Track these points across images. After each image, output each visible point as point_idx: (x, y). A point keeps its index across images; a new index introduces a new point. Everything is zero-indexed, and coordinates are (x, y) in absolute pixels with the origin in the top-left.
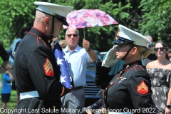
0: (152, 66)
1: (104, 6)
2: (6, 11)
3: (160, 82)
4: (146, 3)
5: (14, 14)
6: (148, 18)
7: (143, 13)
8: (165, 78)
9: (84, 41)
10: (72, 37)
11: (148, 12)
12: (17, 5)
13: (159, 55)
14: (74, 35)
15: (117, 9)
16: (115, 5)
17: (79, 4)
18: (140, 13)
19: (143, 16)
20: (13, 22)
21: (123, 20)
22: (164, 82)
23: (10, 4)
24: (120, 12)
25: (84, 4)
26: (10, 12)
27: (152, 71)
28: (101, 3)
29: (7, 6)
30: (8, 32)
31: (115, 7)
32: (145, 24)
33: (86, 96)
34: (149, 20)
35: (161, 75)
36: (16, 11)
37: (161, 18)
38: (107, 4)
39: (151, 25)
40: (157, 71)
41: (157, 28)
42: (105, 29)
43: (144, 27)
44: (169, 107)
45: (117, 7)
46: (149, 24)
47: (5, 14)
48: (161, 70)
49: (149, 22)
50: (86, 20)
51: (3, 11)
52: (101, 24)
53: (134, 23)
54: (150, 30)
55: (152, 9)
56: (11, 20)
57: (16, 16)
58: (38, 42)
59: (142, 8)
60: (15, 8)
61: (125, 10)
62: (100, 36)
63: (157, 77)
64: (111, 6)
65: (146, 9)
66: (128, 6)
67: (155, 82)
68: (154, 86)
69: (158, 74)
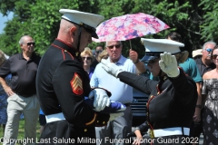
1: (157, 6)
4: (208, 0)
6: (210, 18)
7: (205, 12)
9: (131, 51)
10: (114, 48)
11: (211, 11)
12: (55, 10)
14: (117, 46)
15: (173, 9)
16: (171, 4)
17: (127, 5)
18: (202, 13)
19: (205, 16)
21: (181, 21)
23: (48, 9)
24: (177, 12)
27: (210, 82)
28: (153, 3)
31: (170, 8)
32: (208, 25)
34: (212, 20)
38: (161, 4)
39: (215, 26)
40: (216, 81)
42: (159, 34)
43: (206, 29)
45: (173, 7)
49: (213, 22)
51: (40, 18)
52: (154, 32)
53: (195, 24)
54: (213, 33)
55: (215, 7)
56: (49, 27)
57: (54, 23)
58: (64, 55)
59: (203, 6)
60: (53, 13)
61: (183, 10)
63: (216, 88)
64: (165, 7)
65: (207, 7)
66: (186, 5)
67: (214, 95)
68: (212, 100)
69: (217, 85)
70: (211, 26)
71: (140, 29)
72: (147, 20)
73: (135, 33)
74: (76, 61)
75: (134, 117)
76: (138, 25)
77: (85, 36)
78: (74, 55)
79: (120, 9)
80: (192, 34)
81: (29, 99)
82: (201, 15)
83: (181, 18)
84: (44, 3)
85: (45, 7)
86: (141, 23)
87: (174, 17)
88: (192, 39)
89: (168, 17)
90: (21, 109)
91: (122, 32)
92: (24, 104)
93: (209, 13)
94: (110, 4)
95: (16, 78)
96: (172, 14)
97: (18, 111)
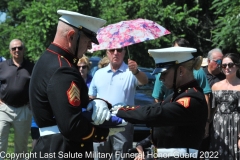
1: (165, 10)
2: (38, 20)
3: (230, 108)
4: (220, 4)
5: (48, 24)
6: (223, 23)
7: (216, 17)
8: (236, 102)
10: (116, 52)
11: (223, 15)
12: (52, 12)
13: (227, 74)
14: (119, 50)
15: (181, 13)
16: (180, 8)
17: (132, 8)
18: (213, 17)
19: (216, 21)
20: (47, 34)
21: (190, 27)
23: (43, 11)
24: (186, 17)
25: (139, 7)
26: (43, 21)
27: (220, 94)
28: (160, 6)
29: (40, 14)
30: (41, 47)
31: (179, 11)
32: (219, 31)
34: (224, 26)
35: (231, 99)
36: (51, 20)
38: (169, 7)
39: (228, 32)
40: (226, 93)
41: (236, 36)
42: (166, 40)
43: (218, 35)
45: (182, 10)
46: (224, 31)
47: (37, 24)
48: (231, 92)
49: (225, 28)
50: (132, 34)
51: (35, 21)
52: (152, 37)
53: (205, 30)
54: (226, 40)
55: (228, 11)
56: (45, 31)
57: (51, 26)
58: (60, 62)
59: (214, 10)
60: (50, 16)
61: (193, 14)
63: (226, 101)
64: (173, 10)
65: (219, 11)
66: (196, 8)
67: (223, 108)
68: (222, 113)
69: (227, 98)
70: (223, 32)
71: (137, 35)
72: (145, 26)
73: (131, 39)
74: (74, 68)
75: (136, 131)
76: (135, 31)
77: (84, 40)
78: (71, 62)
79: (124, 11)
80: (201, 40)
81: (19, 109)
82: (213, 20)
83: (190, 23)
84: (39, 5)
85: (41, 9)
86: (138, 29)
87: (183, 21)
88: (202, 46)
89: (176, 22)
90: (10, 120)
91: (117, 39)
92: (14, 115)
93: (221, 18)
94: (113, 6)
95: (5, 86)
96: (180, 19)
97: (7, 122)
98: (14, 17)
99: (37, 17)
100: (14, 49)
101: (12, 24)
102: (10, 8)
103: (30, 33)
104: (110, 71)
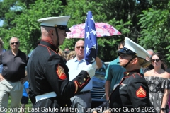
0: (150, 74)
2: (25, 26)
3: (156, 88)
4: (144, 21)
5: (31, 28)
6: (146, 34)
7: (142, 29)
8: (160, 84)
10: (81, 48)
11: (146, 29)
12: (34, 21)
13: (155, 66)
15: (119, 26)
16: (118, 22)
18: (139, 29)
19: (142, 32)
20: (30, 35)
21: (124, 35)
22: (160, 88)
23: (29, 20)
24: (122, 28)
26: (28, 26)
27: (150, 79)
28: (105, 20)
29: (26, 22)
31: (117, 24)
32: (143, 38)
33: (93, 100)
35: (157, 82)
36: (33, 26)
37: (157, 34)
38: (111, 21)
39: (149, 39)
41: (154, 42)
42: (108, 42)
43: (142, 41)
44: (163, 109)
45: (119, 24)
46: (147, 38)
47: (24, 28)
48: (157, 78)
51: (22, 26)
53: (134, 37)
54: (147, 44)
55: (149, 26)
56: (29, 33)
57: (33, 30)
59: (141, 25)
60: (32, 23)
61: (126, 27)
62: (104, 48)
63: (154, 84)
64: (114, 23)
65: (144, 25)
66: (129, 23)
69: (154, 82)
83: (125, 32)
84: (26, 16)
85: (27, 18)
92: (11, 87)
94: (74, 19)
95: (6, 68)
96: (118, 29)
97: (6, 92)
98: (9, 23)
99: (24, 24)
100: (13, 44)
101: (7, 28)
102: (6, 17)
103: (19, 34)
104: (76, 61)
